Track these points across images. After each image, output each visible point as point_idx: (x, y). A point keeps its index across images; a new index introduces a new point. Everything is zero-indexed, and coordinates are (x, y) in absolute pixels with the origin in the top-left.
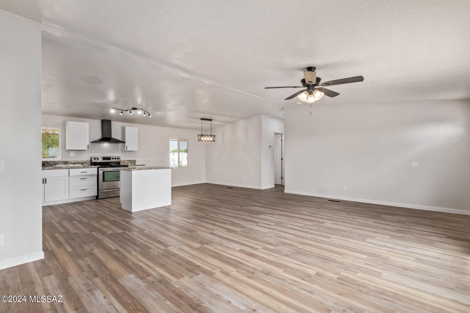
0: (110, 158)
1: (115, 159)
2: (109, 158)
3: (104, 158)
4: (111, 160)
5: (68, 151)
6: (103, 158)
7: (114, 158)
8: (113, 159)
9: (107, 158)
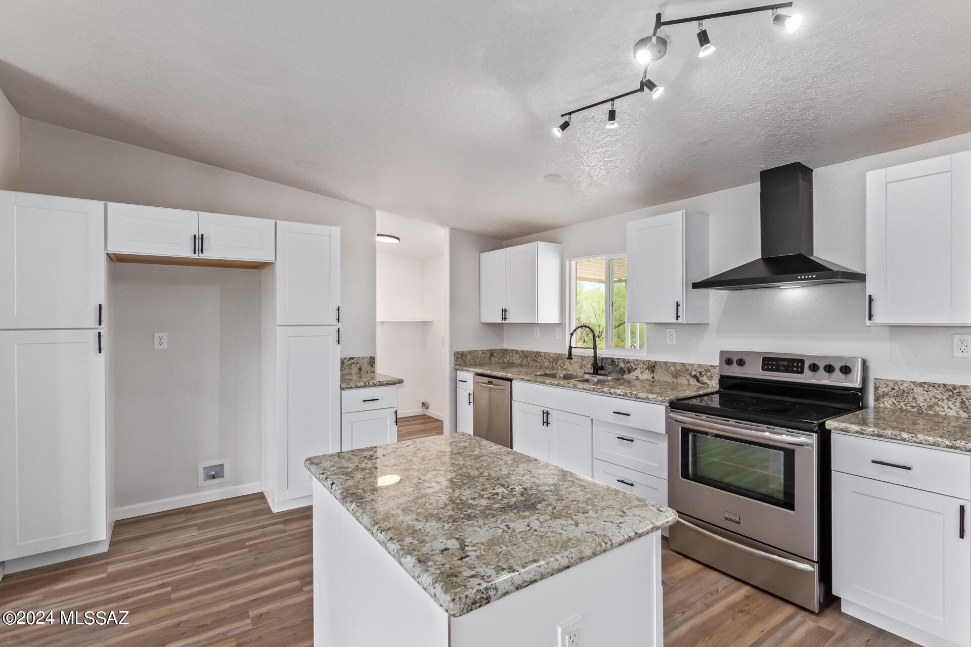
0: (802, 361)
1: (829, 369)
2: (794, 364)
3: (770, 362)
4: (802, 372)
5: (657, 325)
6: (764, 359)
7: (822, 365)
8: (814, 368)
9: (781, 363)
